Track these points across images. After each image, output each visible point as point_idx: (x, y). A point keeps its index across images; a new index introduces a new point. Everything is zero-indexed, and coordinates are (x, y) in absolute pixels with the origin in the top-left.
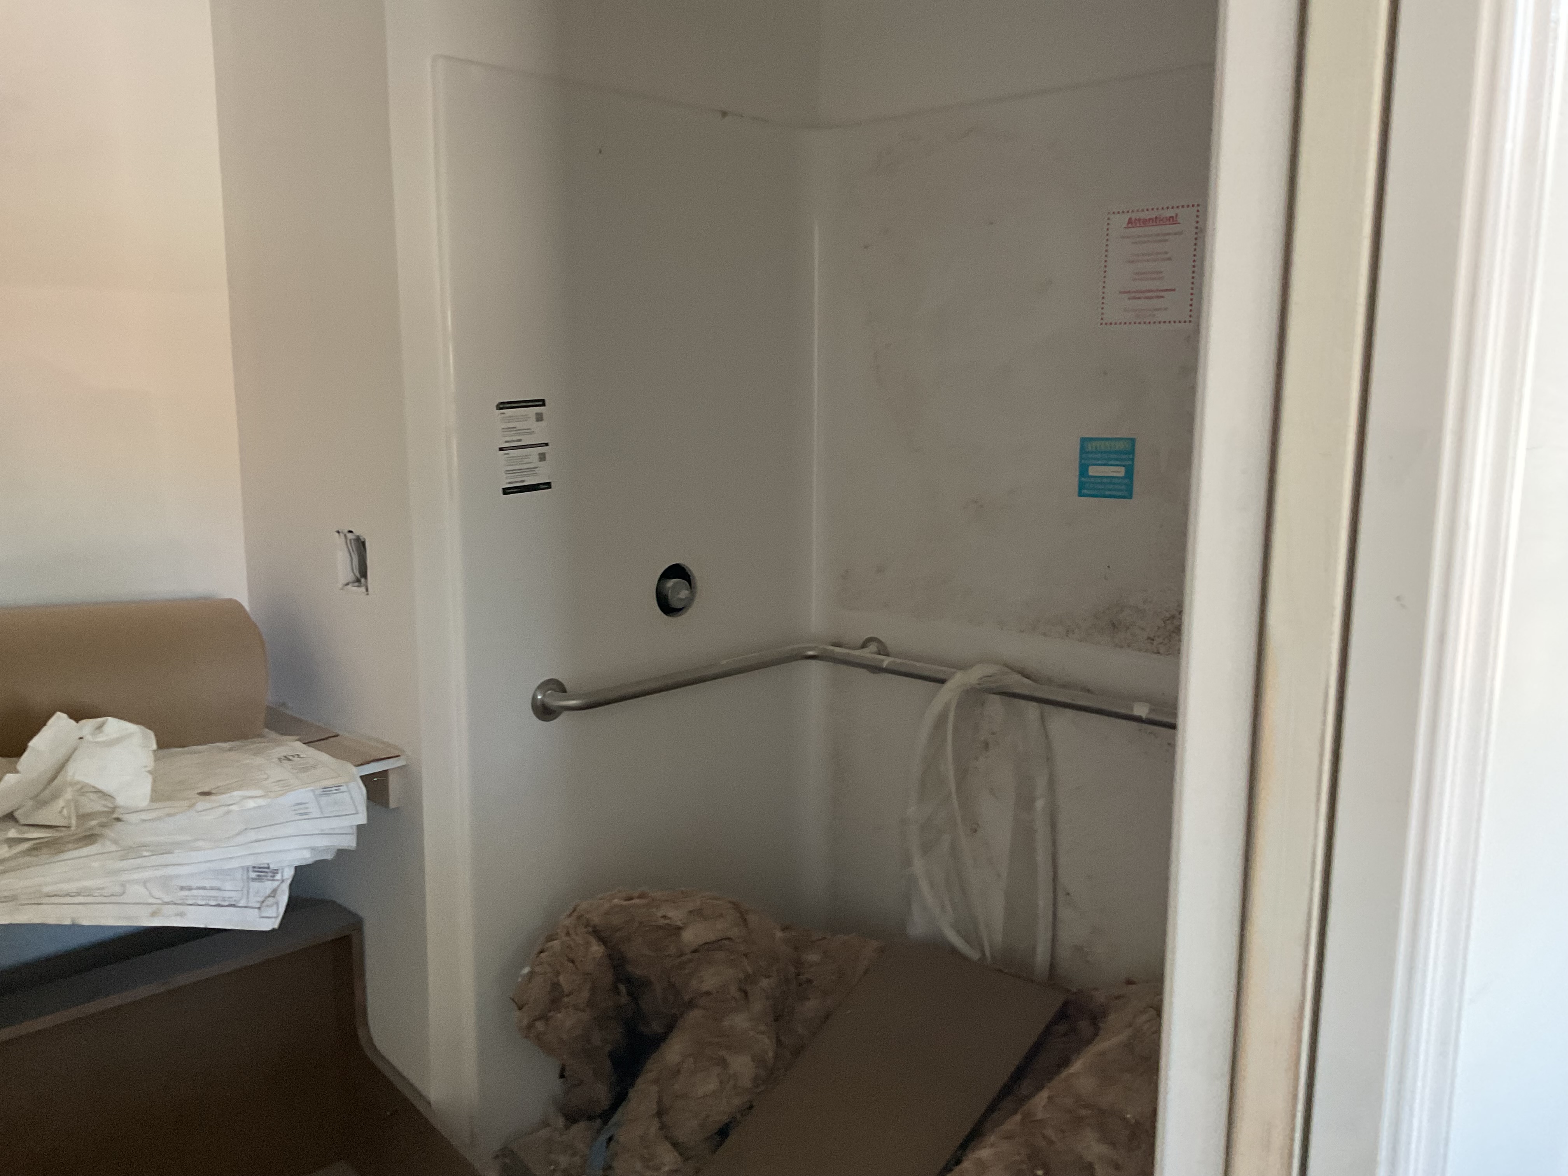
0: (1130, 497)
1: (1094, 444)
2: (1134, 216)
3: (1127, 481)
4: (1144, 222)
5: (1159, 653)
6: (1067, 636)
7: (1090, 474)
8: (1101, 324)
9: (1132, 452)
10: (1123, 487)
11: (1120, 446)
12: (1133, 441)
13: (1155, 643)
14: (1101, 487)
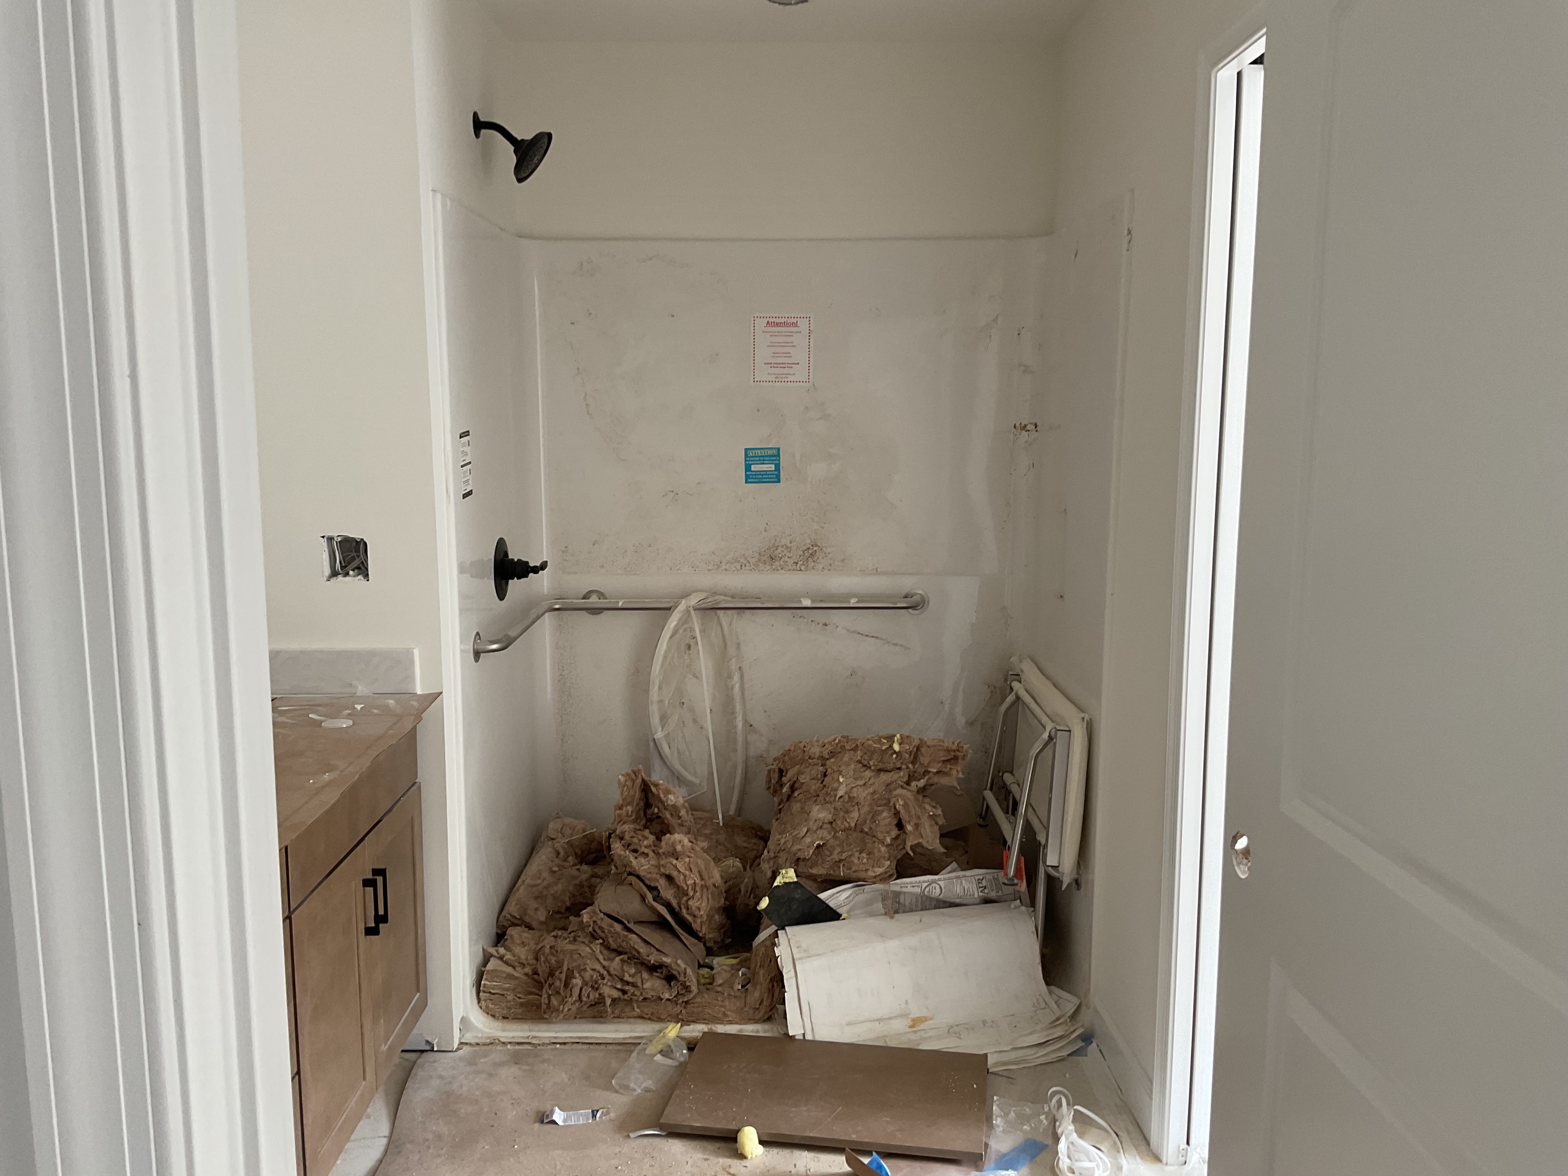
0: (779, 482)
1: (757, 451)
2: (770, 320)
3: (776, 472)
4: (777, 325)
5: (801, 570)
6: (741, 569)
7: (752, 470)
8: (754, 381)
9: (779, 455)
10: (775, 476)
11: (770, 452)
12: (779, 449)
13: (798, 565)
14: (761, 476)
